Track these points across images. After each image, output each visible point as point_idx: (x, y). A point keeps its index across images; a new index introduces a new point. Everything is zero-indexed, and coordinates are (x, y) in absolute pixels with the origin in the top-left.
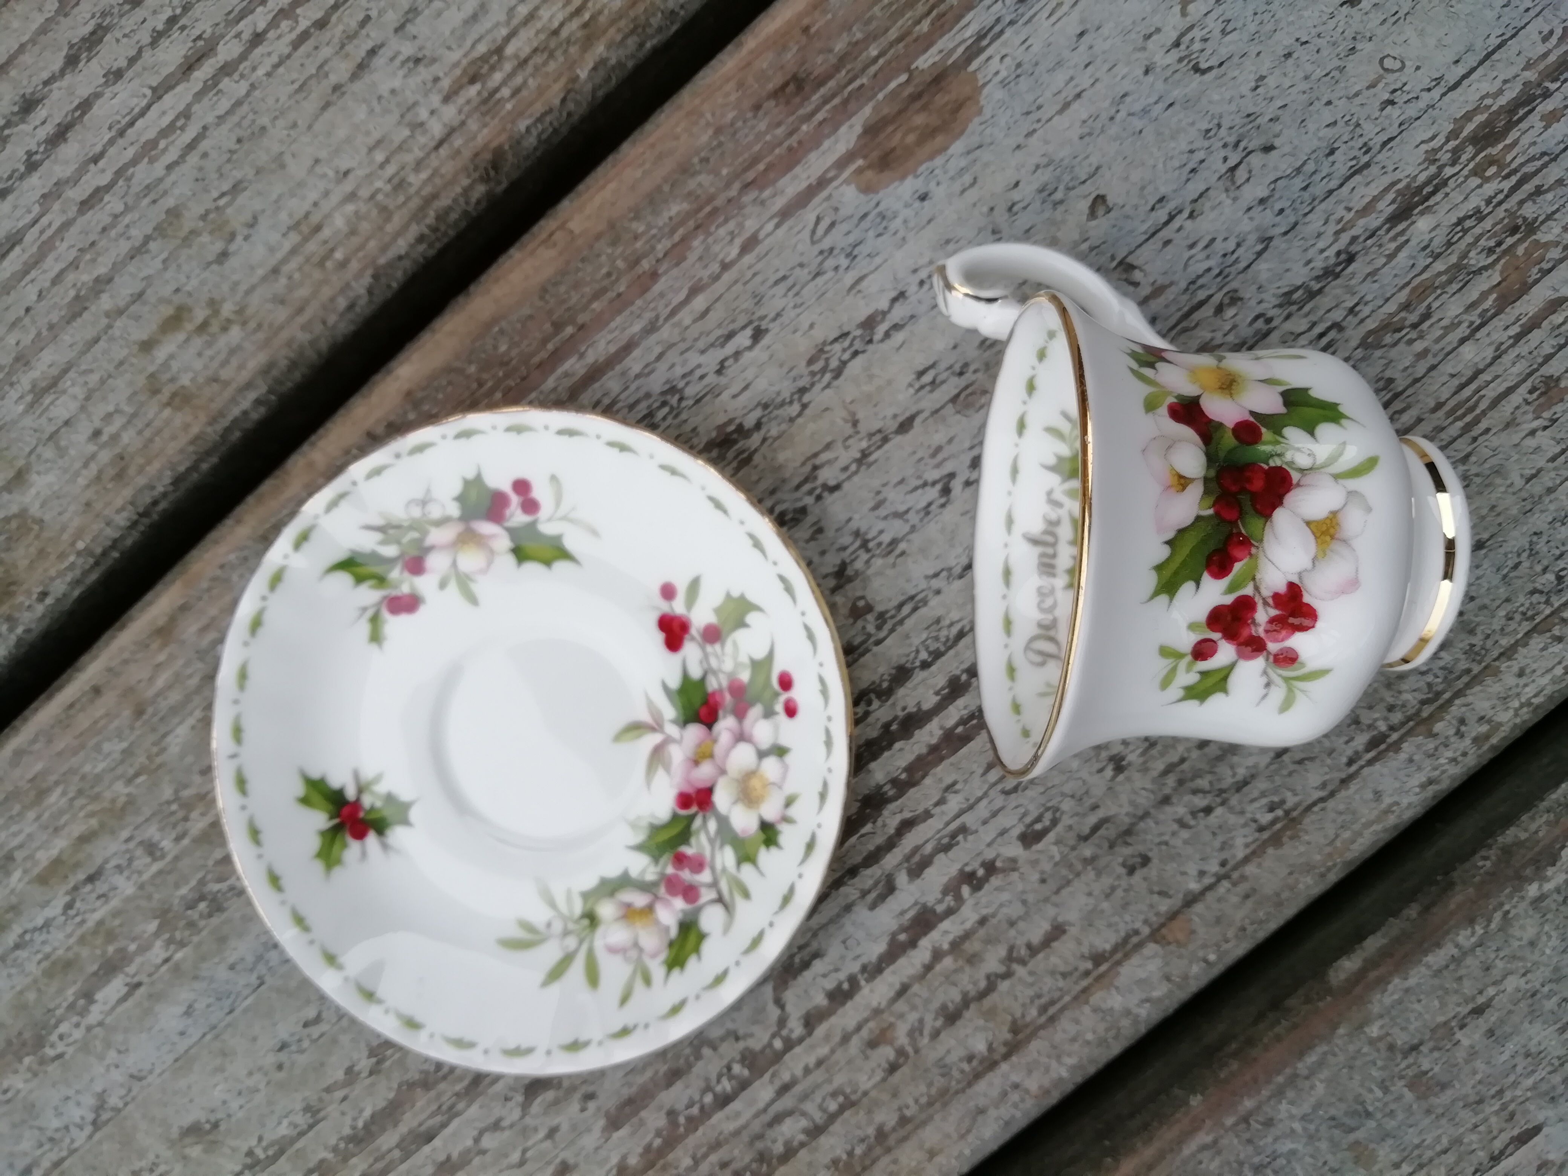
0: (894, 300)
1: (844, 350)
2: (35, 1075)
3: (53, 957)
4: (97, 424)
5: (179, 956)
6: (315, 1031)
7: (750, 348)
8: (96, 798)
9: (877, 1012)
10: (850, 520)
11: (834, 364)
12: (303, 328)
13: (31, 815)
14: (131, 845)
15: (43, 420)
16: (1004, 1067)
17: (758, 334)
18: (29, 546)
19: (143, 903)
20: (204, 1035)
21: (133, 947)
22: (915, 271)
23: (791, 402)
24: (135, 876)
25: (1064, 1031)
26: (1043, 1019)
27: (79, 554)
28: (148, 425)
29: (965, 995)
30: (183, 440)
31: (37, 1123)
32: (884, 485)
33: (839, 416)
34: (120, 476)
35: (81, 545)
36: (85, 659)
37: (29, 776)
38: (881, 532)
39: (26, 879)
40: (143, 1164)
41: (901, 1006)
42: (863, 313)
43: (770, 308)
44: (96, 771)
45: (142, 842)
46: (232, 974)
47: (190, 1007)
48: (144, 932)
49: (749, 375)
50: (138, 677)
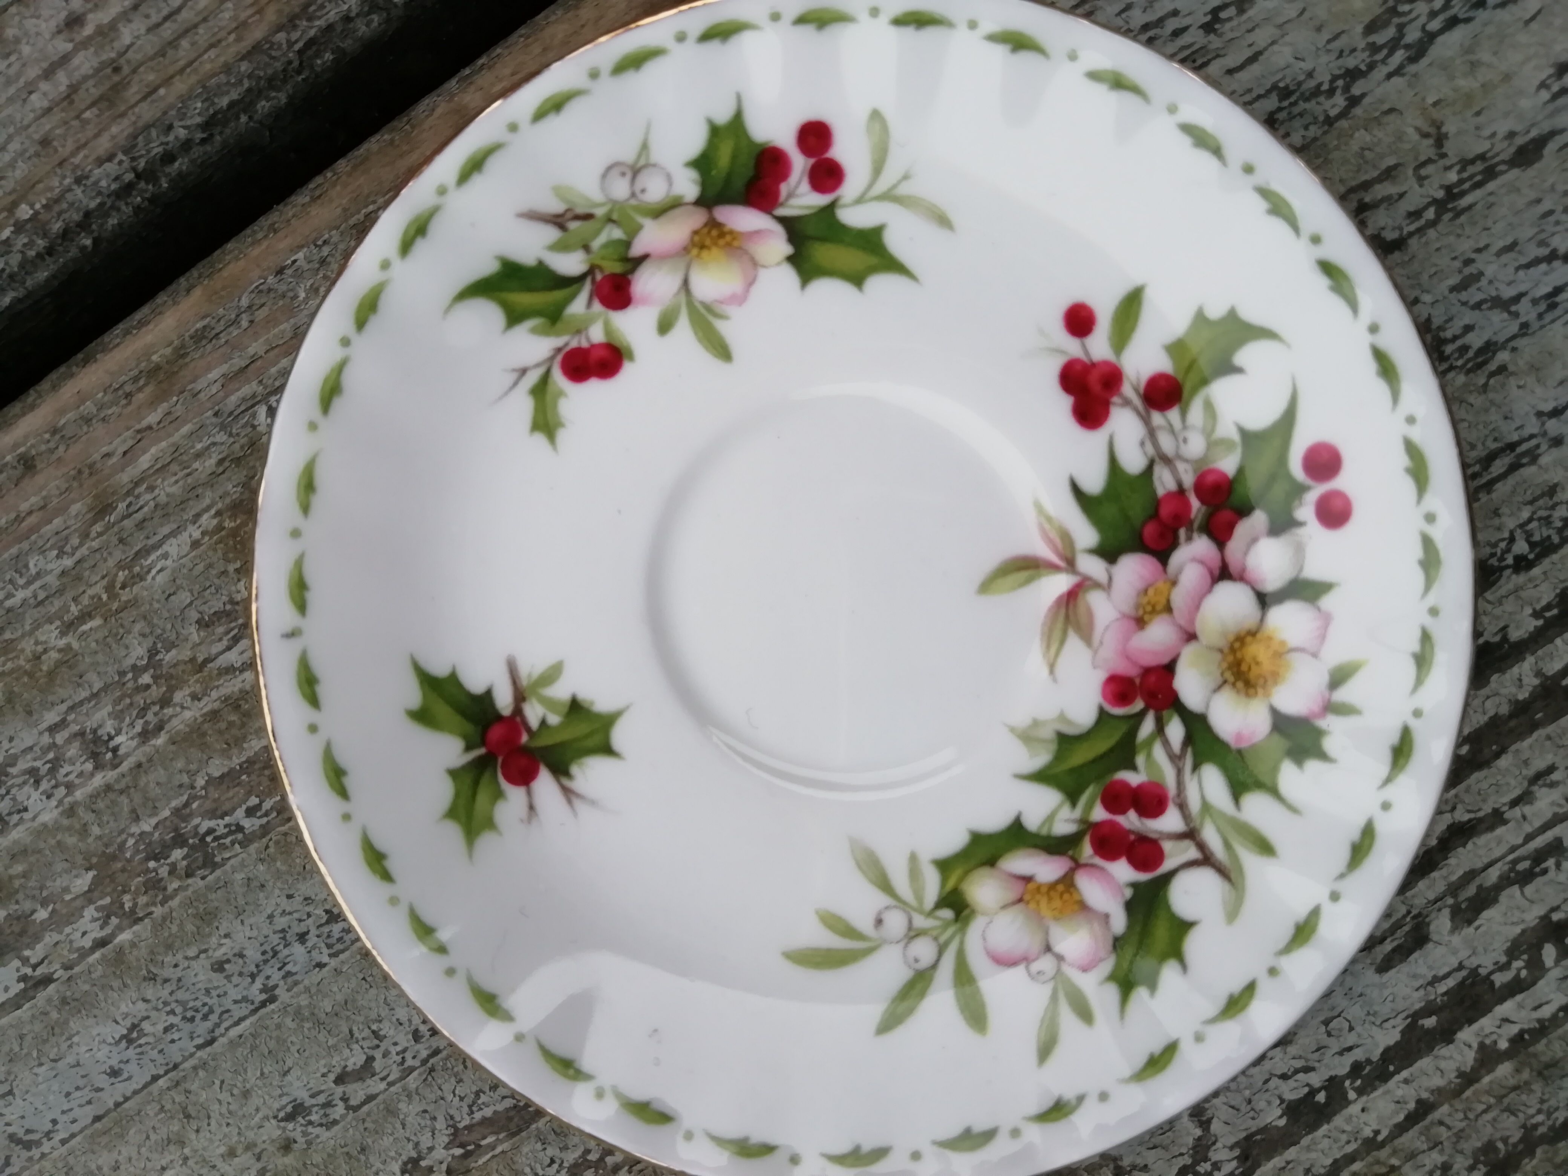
1: (1433, 14)
5: (125, 937)
6: (357, 1092)
9: (1371, 1144)
11: (1412, 35)
14: (60, 738)
19: (71, 840)
20: (155, 1078)
21: (42, 914)
23: (1331, 92)
24: (62, 791)
27: (19, 227)
29: (1528, 1130)
30: (233, 47)
32: (1479, 251)
33: (1412, 124)
34: (110, 99)
35: (24, 212)
38: (1468, 329)
41: (1411, 1139)
44: (8, 603)
45: (82, 734)
46: (218, 979)
47: (134, 1027)
48: (66, 890)
49: (1261, 38)
50: (105, 449)
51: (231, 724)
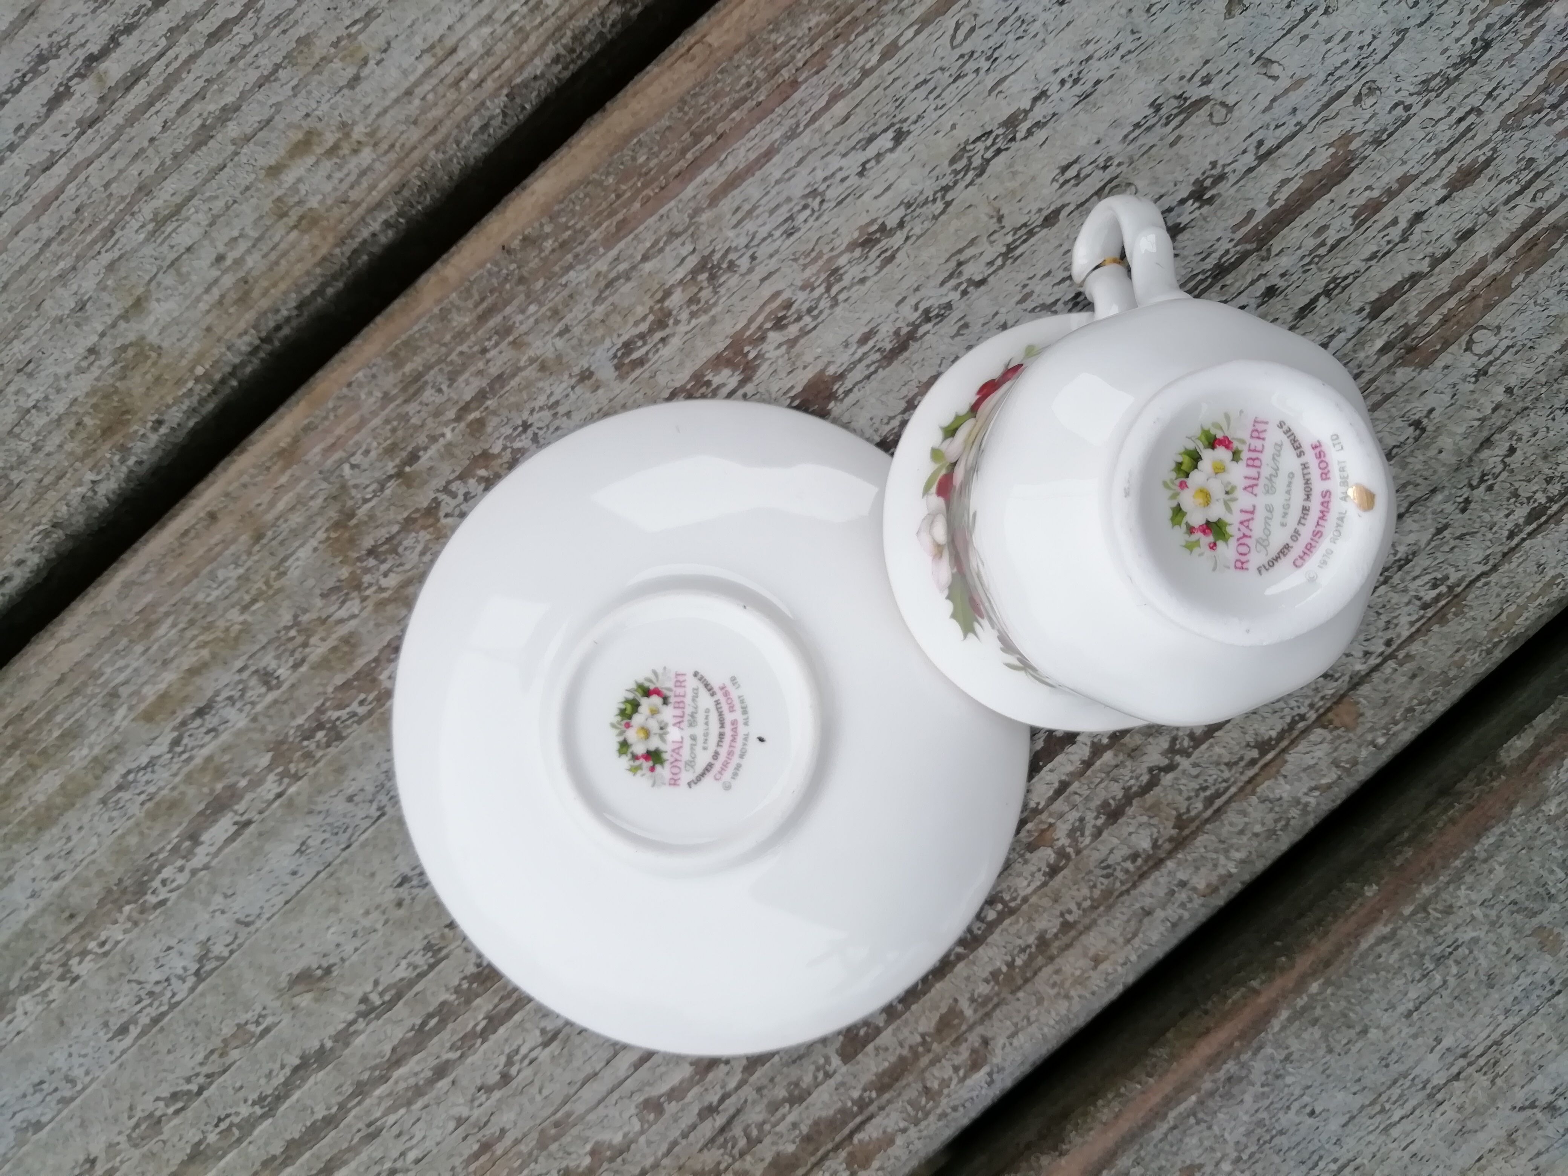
0: (1035, 100)
1: (987, 149)
2: (136, 924)
3: (158, 798)
4: (221, 249)
5: (292, 790)
7: (891, 150)
8: (209, 627)
10: (997, 313)
11: (977, 162)
12: (437, 148)
13: (139, 648)
14: (245, 675)
15: (165, 248)
16: (1170, 864)
17: (899, 137)
18: (145, 373)
19: (256, 736)
20: (318, 873)
21: (243, 783)
22: (1056, 71)
23: (934, 200)
24: (248, 707)
25: (1231, 824)
26: (1209, 812)
27: (197, 380)
28: (273, 248)
29: (1127, 789)
30: (311, 260)
31: (135, 977)
32: (1031, 278)
33: (983, 212)
34: (243, 300)
35: (200, 371)
36: (201, 486)
37: (138, 608)
39: (132, 716)
40: (249, 1016)
41: (1060, 805)
42: (1006, 112)
43: (911, 110)
44: (209, 600)
45: (256, 672)
46: (350, 807)
47: (303, 844)
48: (256, 766)
49: (891, 176)
50: (258, 501)
51: (345, 653)
